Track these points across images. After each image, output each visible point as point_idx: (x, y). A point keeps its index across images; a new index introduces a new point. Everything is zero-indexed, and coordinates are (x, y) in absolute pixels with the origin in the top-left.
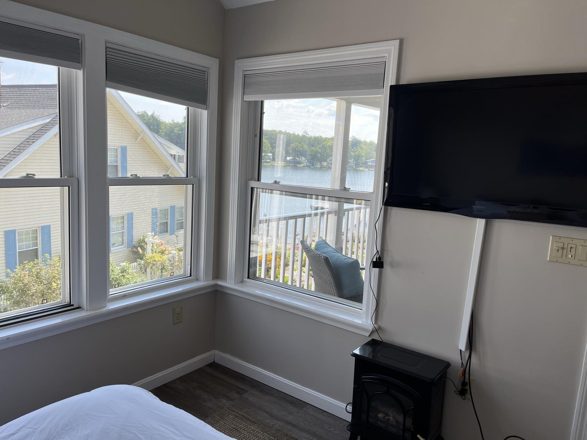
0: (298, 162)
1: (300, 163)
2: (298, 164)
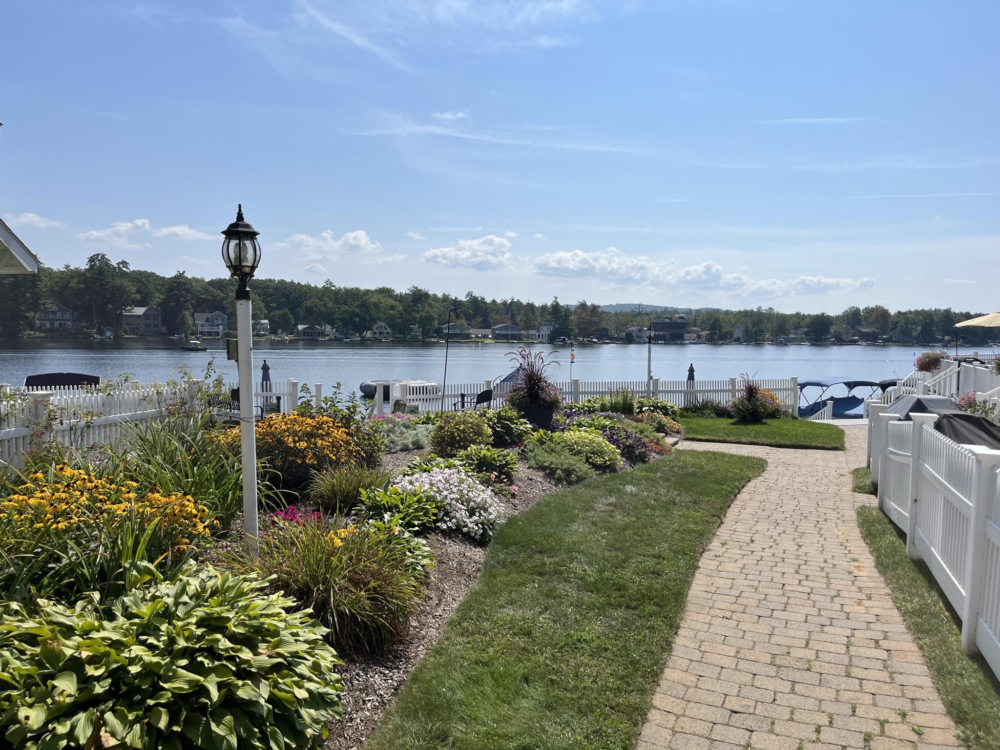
0: (319, 333)
1: (323, 334)
2: (319, 335)
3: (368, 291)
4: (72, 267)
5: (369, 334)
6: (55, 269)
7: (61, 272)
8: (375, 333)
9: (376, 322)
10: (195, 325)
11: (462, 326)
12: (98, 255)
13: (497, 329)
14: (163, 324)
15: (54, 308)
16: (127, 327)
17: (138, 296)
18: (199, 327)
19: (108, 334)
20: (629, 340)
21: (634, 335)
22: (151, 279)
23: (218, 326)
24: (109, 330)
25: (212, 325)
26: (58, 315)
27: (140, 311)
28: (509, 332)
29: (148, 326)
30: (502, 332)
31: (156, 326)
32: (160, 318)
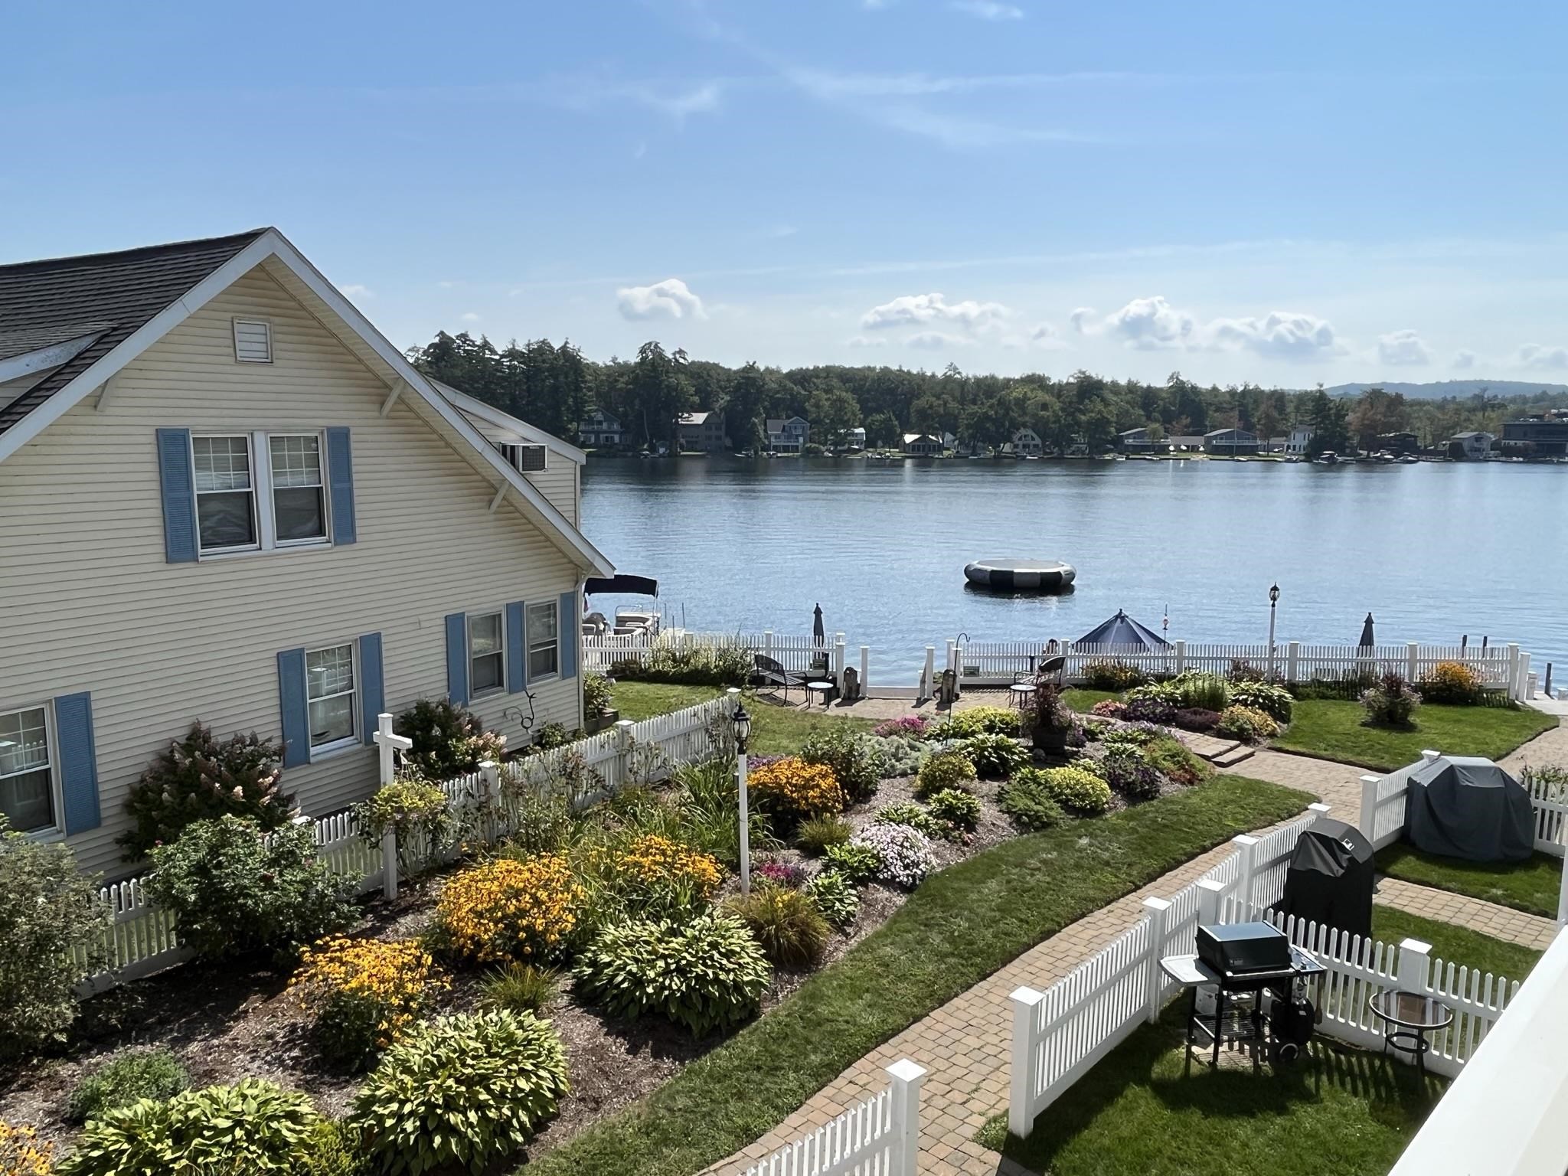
0: (934, 446)
1: (939, 448)
2: (934, 450)
3: (1009, 380)
4: (620, 360)
5: (1007, 448)
6: (601, 364)
7: (607, 366)
8: (1016, 446)
9: (1018, 429)
10: (767, 437)
11: (1154, 433)
12: (650, 343)
13: (1215, 437)
14: (727, 434)
15: (599, 416)
16: (683, 441)
17: (696, 399)
18: (773, 439)
19: (662, 450)
20: (1457, 454)
21: (1466, 446)
22: (712, 373)
23: (797, 436)
24: (662, 446)
25: (789, 437)
26: (605, 426)
27: (699, 418)
28: (1236, 442)
29: (709, 438)
30: (1223, 443)
31: (719, 438)
32: (723, 426)
